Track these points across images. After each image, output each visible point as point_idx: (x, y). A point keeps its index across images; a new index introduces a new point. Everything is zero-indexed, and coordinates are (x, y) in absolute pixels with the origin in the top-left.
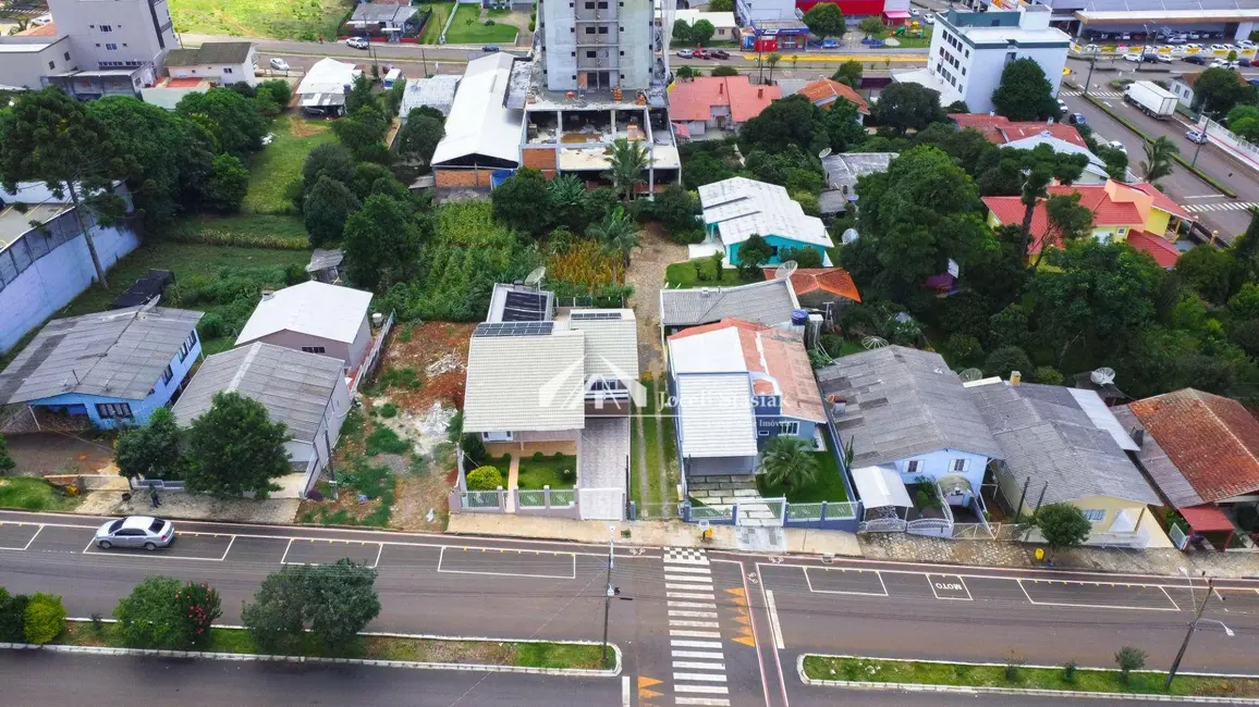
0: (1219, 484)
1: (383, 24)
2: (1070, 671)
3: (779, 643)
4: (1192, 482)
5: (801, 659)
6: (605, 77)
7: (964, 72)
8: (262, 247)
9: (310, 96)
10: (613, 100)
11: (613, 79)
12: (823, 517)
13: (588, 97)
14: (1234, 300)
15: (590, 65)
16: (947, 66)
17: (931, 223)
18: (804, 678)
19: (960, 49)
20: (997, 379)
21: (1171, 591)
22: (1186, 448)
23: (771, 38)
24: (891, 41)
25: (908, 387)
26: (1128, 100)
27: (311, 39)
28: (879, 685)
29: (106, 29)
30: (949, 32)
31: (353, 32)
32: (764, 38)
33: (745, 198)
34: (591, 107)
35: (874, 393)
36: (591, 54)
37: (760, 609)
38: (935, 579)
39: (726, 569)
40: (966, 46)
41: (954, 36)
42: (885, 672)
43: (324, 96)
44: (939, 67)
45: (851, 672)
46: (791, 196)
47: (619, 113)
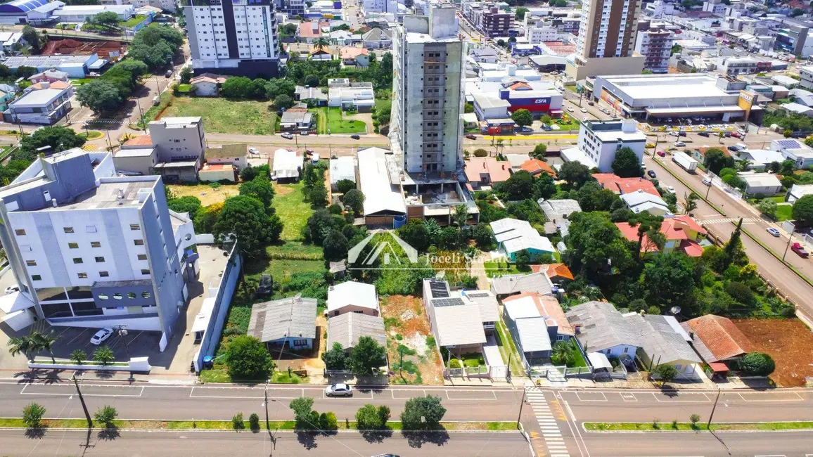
0: (722, 353)
1: (298, 124)
2: (675, 423)
3: (574, 419)
4: (713, 352)
5: (583, 424)
6: (435, 166)
7: (597, 153)
8: (299, 259)
9: (280, 172)
10: (440, 177)
11: (439, 167)
12: (579, 372)
13: (429, 177)
14: (726, 272)
15: (429, 161)
16: (588, 147)
18: (585, 430)
19: (595, 141)
20: (635, 313)
21: (708, 395)
22: (710, 339)
23: (496, 128)
24: (555, 127)
25: (602, 319)
26: (674, 161)
27: (262, 134)
28: (611, 432)
29: (177, 141)
30: (588, 132)
31: (283, 129)
32: (492, 128)
33: (513, 229)
34: (432, 182)
35: (589, 322)
36: (429, 156)
37: (563, 405)
38: (623, 394)
39: (549, 394)
40: (597, 141)
41: (591, 134)
42: (612, 427)
43: (288, 171)
44: (584, 148)
45: (601, 428)
46: (532, 226)
47: (445, 185)
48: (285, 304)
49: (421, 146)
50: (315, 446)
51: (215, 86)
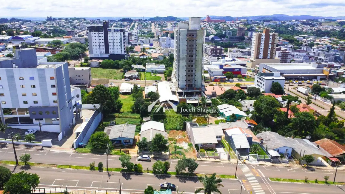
0: (335, 153)
1: (132, 76)
2: (316, 180)
3: (264, 176)
4: (330, 153)
5: (269, 178)
6: (192, 85)
7: (264, 85)
8: (129, 118)
9: (123, 90)
10: (194, 90)
11: (193, 86)
12: (265, 158)
13: (189, 90)
14: (330, 125)
15: (189, 83)
16: (259, 84)
17: (271, 109)
18: (270, 181)
19: (262, 80)
20: (289, 138)
21: (331, 171)
22: (327, 148)
23: (218, 79)
24: (243, 80)
25: (274, 137)
26: (298, 91)
27: (116, 79)
28: (284, 182)
29: (79, 76)
30: (259, 77)
31: (126, 78)
32: (216, 79)
33: (228, 108)
34: (190, 91)
35: (267, 139)
36: (189, 81)
37: (258, 171)
38: (288, 169)
39: (250, 166)
40: (263, 80)
41: (260, 78)
42: (284, 180)
43: (126, 90)
44: (257, 84)
45: (278, 180)
46: (237, 108)
47: (196, 92)
48: (121, 126)
49: (186, 76)
50: (131, 179)
51: (98, 63)
